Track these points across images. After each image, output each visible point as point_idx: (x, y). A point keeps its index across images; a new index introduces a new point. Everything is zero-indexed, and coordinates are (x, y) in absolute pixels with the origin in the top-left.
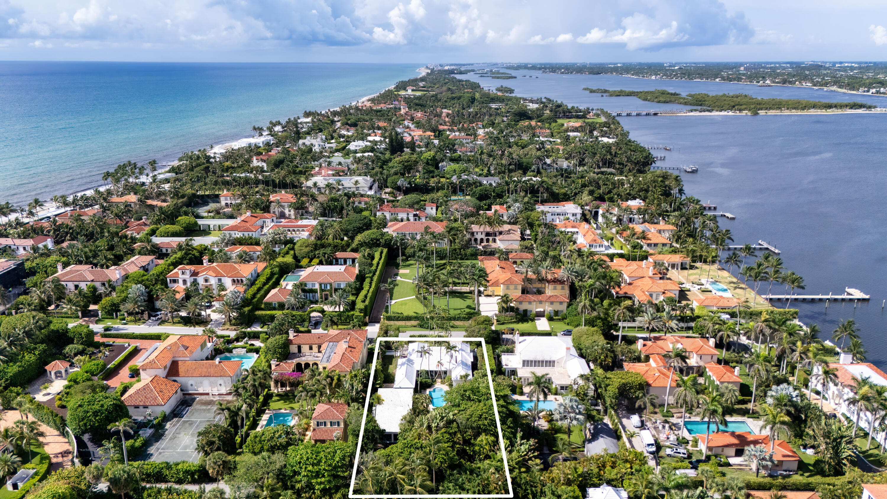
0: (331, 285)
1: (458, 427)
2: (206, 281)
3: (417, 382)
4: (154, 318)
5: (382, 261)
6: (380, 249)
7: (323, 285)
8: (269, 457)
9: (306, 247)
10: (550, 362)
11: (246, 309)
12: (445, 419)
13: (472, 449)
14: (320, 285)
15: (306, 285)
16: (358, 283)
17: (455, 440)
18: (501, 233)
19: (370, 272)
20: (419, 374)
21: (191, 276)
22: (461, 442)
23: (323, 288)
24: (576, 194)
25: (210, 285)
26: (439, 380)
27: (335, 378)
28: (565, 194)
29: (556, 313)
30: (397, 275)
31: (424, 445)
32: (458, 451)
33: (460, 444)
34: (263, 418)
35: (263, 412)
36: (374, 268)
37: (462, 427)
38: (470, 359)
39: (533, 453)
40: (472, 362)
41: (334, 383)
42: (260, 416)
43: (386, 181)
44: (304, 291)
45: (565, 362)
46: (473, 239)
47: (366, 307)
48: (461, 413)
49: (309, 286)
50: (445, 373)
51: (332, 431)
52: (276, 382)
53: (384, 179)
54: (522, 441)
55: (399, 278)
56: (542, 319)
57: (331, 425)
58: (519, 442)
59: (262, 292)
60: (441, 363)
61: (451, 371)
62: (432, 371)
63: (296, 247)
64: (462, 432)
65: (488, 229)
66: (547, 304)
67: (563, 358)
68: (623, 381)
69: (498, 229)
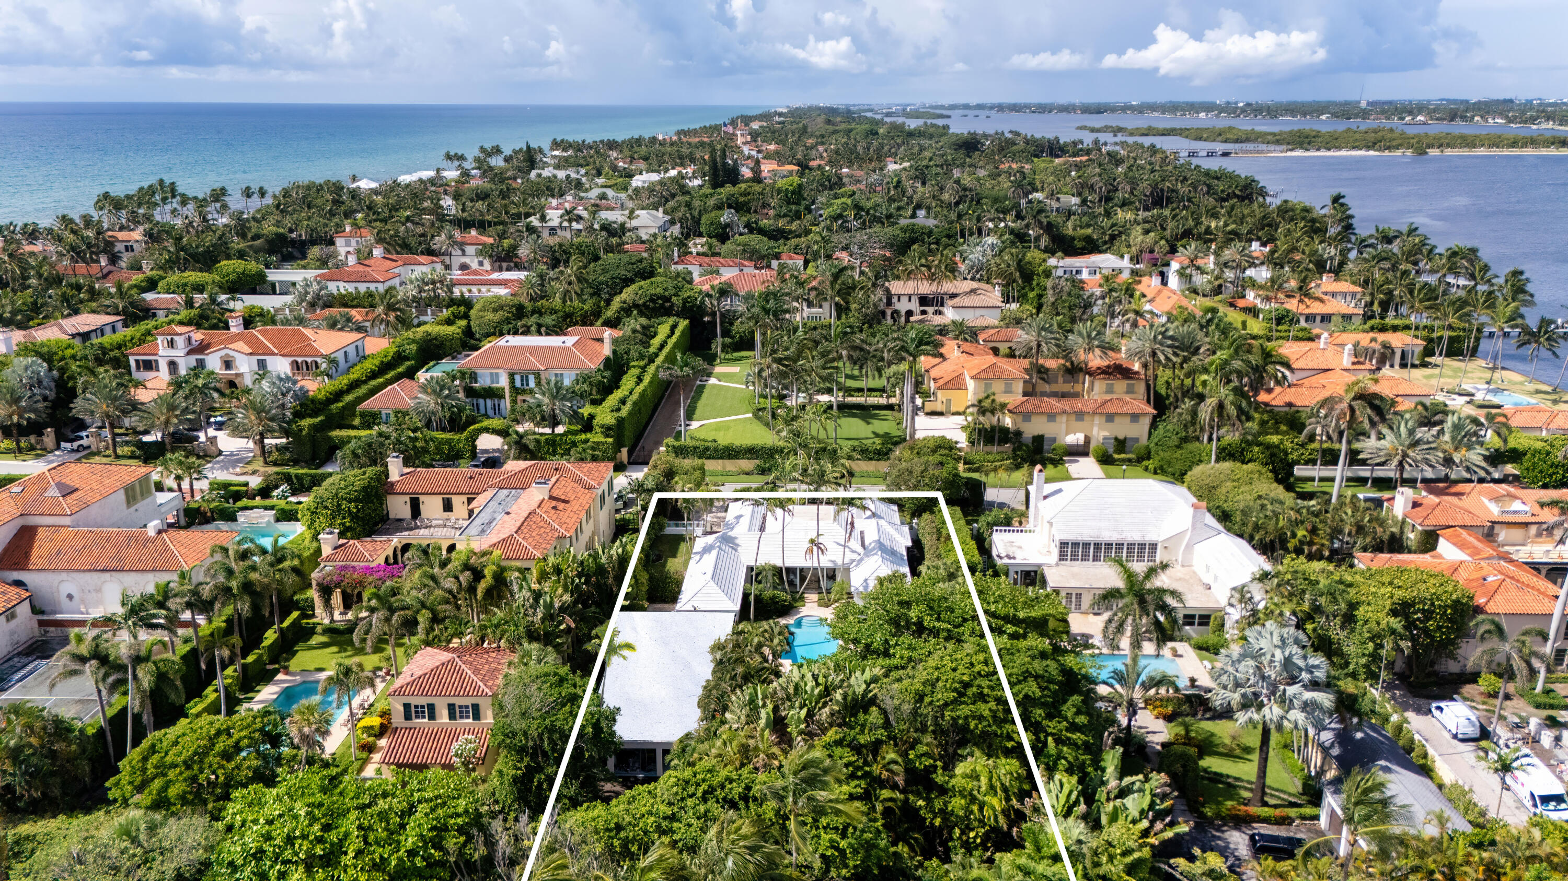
0: (538, 377)
1: (887, 725)
2: (228, 364)
3: (746, 596)
4: (68, 445)
5: (674, 339)
6: (671, 321)
7: (518, 378)
8: (152, 828)
9: (495, 310)
10: (1142, 546)
11: (306, 422)
12: (838, 696)
13: (938, 804)
14: (512, 376)
15: (474, 377)
16: (608, 374)
17: (876, 769)
18: (953, 296)
19: (641, 357)
20: (754, 574)
21: (189, 353)
22: (900, 780)
23: (518, 384)
24: (1113, 238)
25: (237, 375)
26: (814, 597)
27: (488, 572)
28: (1088, 239)
29: (1121, 444)
30: (709, 375)
31: (756, 790)
32: (887, 812)
33: (895, 787)
34: (259, 697)
35: (267, 677)
36: (652, 350)
37: (899, 727)
38: (903, 541)
39: (1172, 824)
40: (908, 549)
41: (482, 587)
42: (252, 690)
43: (697, 222)
44: (471, 392)
45: (1189, 547)
46: (889, 312)
47: (621, 422)
48: (894, 674)
49: (484, 382)
50: (831, 575)
51: (454, 736)
52: (326, 591)
53: (693, 217)
54: (1127, 780)
55: (713, 381)
56: (1082, 460)
57: (452, 716)
58: (1113, 784)
59: (362, 391)
60: (818, 545)
61: (847, 570)
62: (790, 571)
63: (473, 312)
64: (906, 746)
65: (926, 288)
66: (1097, 420)
67: (1180, 535)
68: (1399, 594)
69: (948, 287)
